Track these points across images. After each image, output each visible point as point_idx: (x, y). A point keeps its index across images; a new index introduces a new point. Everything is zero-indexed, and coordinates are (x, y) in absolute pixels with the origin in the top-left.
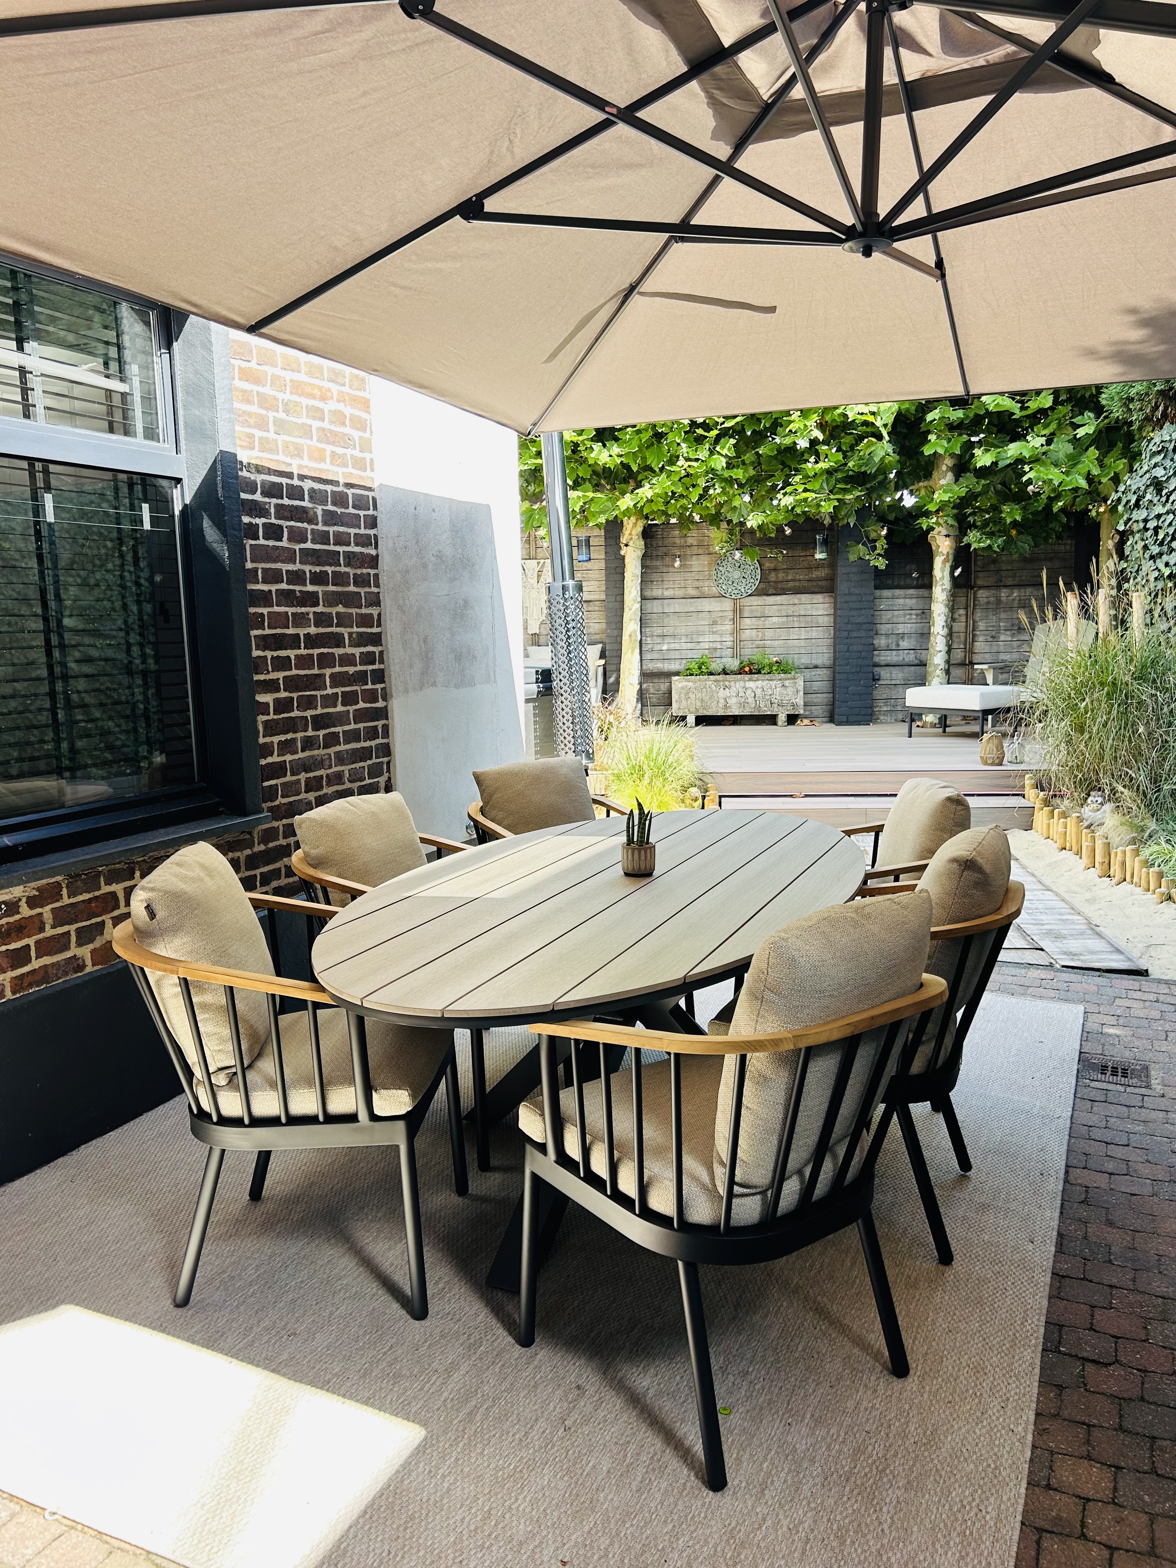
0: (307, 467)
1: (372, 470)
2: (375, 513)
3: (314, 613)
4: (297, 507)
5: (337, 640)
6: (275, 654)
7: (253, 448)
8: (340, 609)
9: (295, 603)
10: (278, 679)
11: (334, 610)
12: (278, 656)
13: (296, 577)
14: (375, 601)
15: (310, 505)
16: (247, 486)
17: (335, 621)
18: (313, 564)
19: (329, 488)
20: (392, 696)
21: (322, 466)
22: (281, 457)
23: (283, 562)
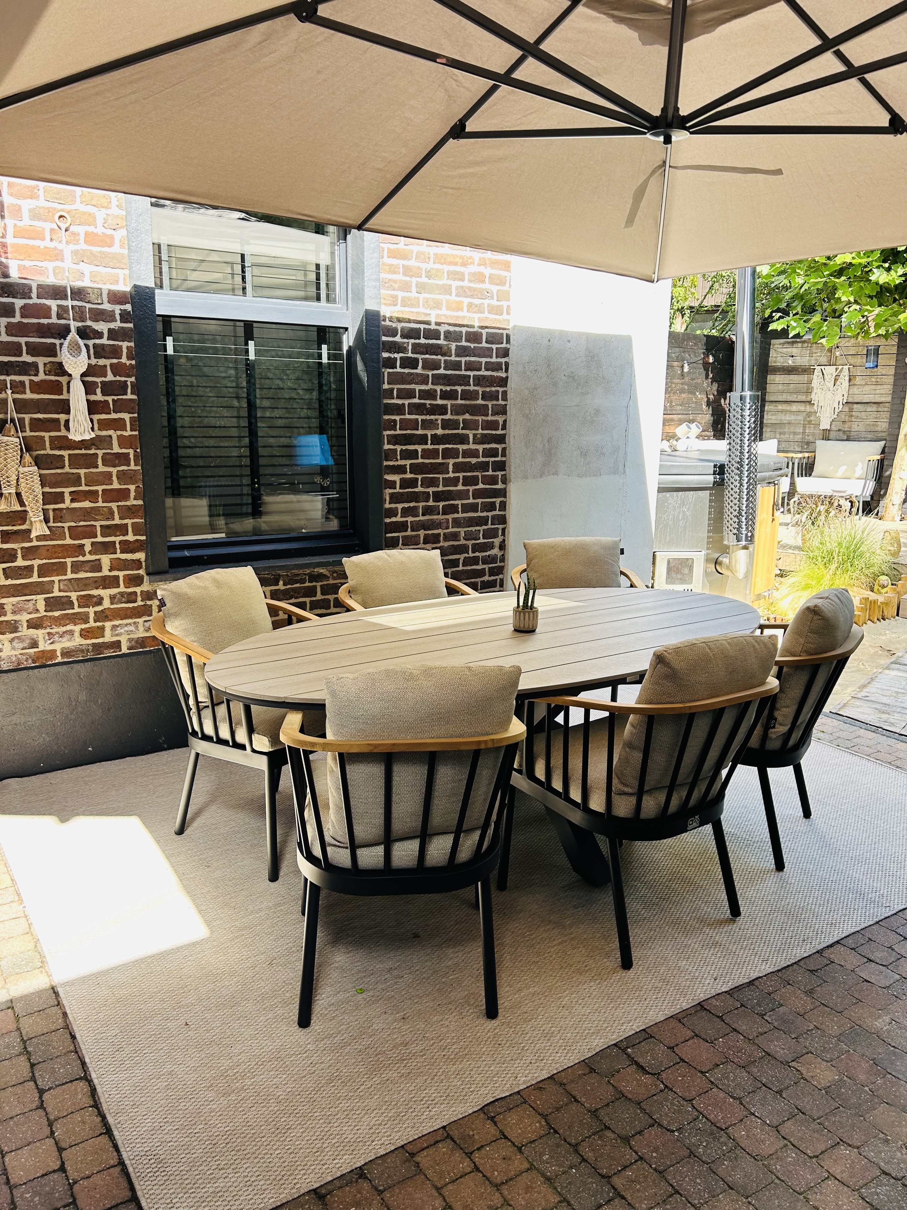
0: (444, 315)
1: (508, 313)
2: (508, 346)
3: (442, 420)
4: (432, 345)
5: (464, 440)
6: (404, 448)
7: (396, 305)
8: (467, 416)
9: (425, 412)
10: (406, 465)
11: (461, 418)
12: (406, 449)
13: (429, 395)
14: (503, 411)
15: (445, 343)
16: (388, 332)
17: (461, 425)
18: (444, 384)
19: (464, 330)
20: (510, 481)
21: (460, 314)
22: (421, 310)
23: (417, 383)
